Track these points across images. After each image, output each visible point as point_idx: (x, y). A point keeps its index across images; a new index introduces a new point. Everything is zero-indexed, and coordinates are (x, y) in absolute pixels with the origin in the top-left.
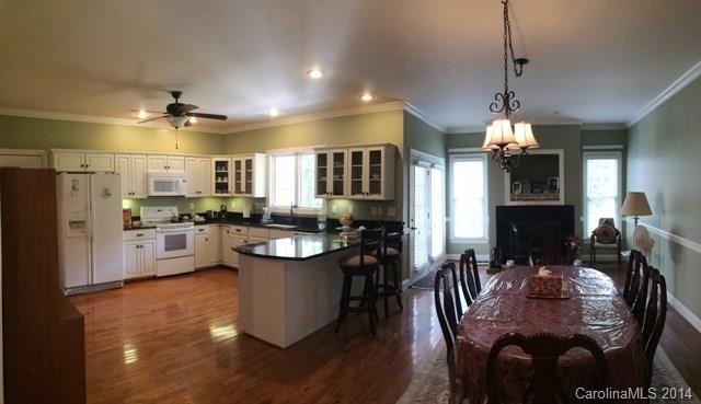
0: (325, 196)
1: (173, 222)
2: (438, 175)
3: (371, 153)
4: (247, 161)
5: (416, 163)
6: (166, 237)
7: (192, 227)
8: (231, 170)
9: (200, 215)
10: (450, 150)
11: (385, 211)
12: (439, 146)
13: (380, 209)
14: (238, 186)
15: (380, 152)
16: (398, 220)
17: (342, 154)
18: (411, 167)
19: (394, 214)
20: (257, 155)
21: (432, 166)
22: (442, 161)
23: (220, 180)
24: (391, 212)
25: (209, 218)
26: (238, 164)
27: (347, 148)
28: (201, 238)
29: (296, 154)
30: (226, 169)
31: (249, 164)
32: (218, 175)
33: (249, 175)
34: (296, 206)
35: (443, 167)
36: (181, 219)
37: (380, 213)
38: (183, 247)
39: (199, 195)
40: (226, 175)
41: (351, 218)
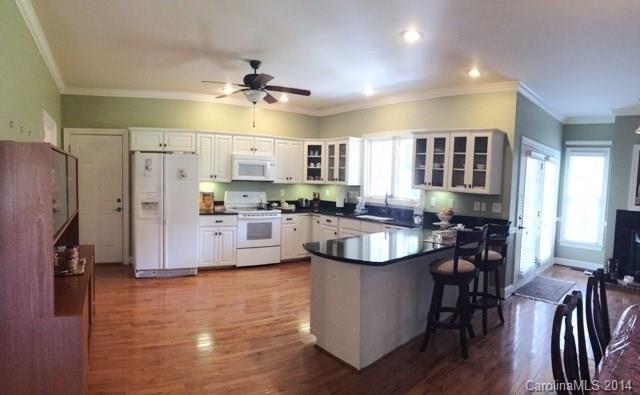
0: (422, 186)
1: (260, 208)
2: (552, 168)
3: (477, 139)
4: (341, 145)
5: (528, 154)
6: (249, 225)
7: (279, 215)
8: (325, 155)
9: (290, 203)
10: (568, 143)
11: (489, 207)
12: (555, 137)
13: (484, 204)
14: (331, 172)
15: (487, 138)
16: (504, 217)
17: (444, 140)
18: (523, 158)
19: (499, 211)
20: (351, 138)
21: (547, 158)
22: (558, 153)
23: (312, 166)
24: (497, 209)
25: (300, 207)
26: (332, 148)
27: (450, 132)
28: (289, 227)
29: (394, 138)
30: (320, 154)
31: (343, 148)
32: (310, 160)
33: (343, 161)
34: (391, 196)
35: (558, 161)
36: (269, 206)
37: (484, 209)
38: (268, 236)
39: (289, 182)
40: (318, 160)
41: (451, 213)
